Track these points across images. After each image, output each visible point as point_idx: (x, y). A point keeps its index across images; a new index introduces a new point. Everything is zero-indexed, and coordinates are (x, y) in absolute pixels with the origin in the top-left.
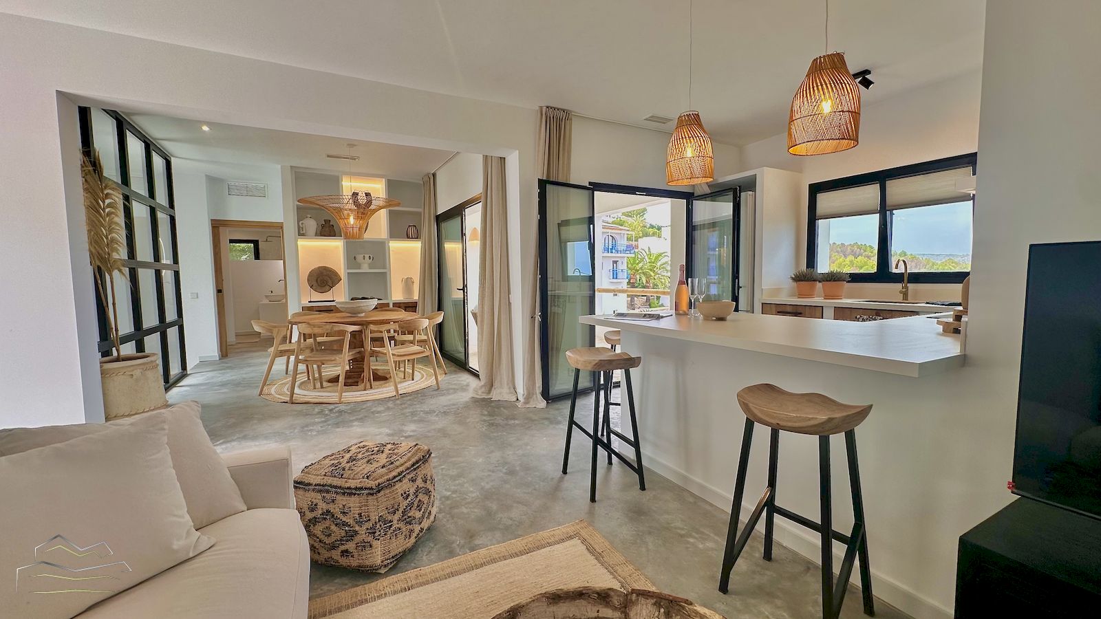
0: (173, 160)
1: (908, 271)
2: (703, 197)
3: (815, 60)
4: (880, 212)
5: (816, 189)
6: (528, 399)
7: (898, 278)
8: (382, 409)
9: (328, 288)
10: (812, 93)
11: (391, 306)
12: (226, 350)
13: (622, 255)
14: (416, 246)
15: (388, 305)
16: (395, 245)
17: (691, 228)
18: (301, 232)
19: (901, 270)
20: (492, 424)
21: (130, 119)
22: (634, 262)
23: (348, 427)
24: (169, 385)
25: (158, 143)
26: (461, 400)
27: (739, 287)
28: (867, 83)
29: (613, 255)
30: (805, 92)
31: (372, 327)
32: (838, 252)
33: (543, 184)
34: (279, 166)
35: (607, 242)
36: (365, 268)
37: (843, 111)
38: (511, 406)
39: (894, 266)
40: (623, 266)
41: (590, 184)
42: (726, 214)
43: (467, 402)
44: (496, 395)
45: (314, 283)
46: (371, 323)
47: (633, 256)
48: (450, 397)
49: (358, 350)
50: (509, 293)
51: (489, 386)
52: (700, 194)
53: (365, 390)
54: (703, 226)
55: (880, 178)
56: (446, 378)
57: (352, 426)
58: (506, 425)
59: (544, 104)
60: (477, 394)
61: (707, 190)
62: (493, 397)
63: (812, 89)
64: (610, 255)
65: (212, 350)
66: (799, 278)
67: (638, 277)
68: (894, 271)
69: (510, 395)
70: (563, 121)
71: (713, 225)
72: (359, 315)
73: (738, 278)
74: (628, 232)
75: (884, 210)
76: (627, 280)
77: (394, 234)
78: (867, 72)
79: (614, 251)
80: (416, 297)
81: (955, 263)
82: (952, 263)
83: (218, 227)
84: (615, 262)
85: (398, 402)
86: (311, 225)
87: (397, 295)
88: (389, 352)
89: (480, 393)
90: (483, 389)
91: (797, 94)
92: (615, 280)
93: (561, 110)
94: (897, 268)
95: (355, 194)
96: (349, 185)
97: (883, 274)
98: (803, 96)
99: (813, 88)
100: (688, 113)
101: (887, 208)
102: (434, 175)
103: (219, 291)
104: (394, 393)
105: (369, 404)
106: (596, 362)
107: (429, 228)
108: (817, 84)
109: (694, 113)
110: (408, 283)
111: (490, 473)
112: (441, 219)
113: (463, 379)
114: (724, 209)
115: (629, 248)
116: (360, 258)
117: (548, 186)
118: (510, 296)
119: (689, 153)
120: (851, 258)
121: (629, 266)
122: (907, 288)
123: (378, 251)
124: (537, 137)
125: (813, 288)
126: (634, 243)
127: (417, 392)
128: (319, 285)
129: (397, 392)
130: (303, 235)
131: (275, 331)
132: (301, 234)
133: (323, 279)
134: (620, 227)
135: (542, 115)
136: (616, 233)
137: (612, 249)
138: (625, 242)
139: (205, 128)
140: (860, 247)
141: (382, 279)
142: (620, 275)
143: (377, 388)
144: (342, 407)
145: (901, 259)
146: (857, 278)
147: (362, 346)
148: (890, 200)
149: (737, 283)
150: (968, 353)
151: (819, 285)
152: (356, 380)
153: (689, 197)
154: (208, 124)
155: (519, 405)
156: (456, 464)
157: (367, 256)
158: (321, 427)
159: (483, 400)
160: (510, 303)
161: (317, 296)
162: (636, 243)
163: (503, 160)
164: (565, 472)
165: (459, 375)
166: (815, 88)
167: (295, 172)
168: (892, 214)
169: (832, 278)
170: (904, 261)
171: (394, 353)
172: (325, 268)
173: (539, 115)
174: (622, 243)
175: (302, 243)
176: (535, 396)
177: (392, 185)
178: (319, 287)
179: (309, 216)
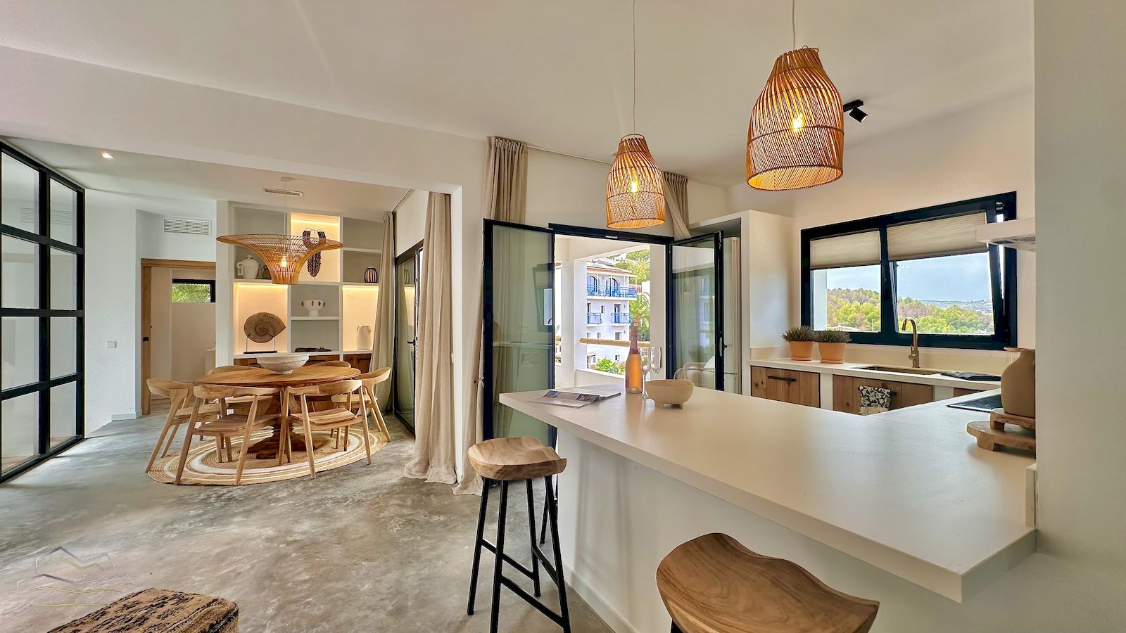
0: (88, 193)
1: (918, 333)
2: (684, 242)
3: (779, 59)
4: (881, 263)
5: (809, 236)
6: (466, 483)
7: (906, 340)
8: (284, 494)
9: (268, 337)
10: (775, 103)
11: (342, 359)
12: (149, 407)
13: (626, 299)
14: (373, 291)
15: (338, 357)
16: (349, 290)
17: (671, 277)
18: (239, 274)
19: (909, 330)
20: (409, 522)
21: (8, 142)
22: (637, 306)
23: (224, 525)
24: (45, 455)
25: (60, 172)
26: (388, 482)
27: (724, 346)
28: (859, 116)
29: (615, 298)
30: (765, 101)
31: (290, 389)
32: (843, 297)
33: (488, 225)
34: (216, 201)
35: (609, 285)
36: (314, 315)
37: (818, 126)
38: (445, 490)
39: (900, 326)
40: (625, 310)
41: (550, 225)
42: (709, 262)
43: (395, 485)
44: (431, 477)
45: (253, 332)
46: (289, 385)
47: (635, 299)
48: (379, 476)
49: (273, 416)
50: (451, 351)
51: (424, 464)
52: (680, 239)
53: (280, 465)
54: (684, 274)
55: (881, 224)
56: (388, 447)
57: (230, 523)
58: (428, 523)
59: (493, 135)
60: (411, 474)
61: (688, 235)
62: (429, 478)
63: (774, 98)
64: (612, 298)
65: (129, 407)
66: (792, 337)
67: (641, 321)
68: (901, 331)
69: (449, 476)
70: (517, 154)
71: (695, 273)
72: (285, 373)
73: (722, 335)
74: (630, 276)
75: (886, 261)
76: (630, 324)
77: (348, 278)
78: (859, 103)
79: (616, 294)
80: (371, 348)
81: (961, 310)
82: (957, 310)
83: (150, 267)
84: (617, 306)
85: (311, 484)
86: (251, 266)
87: (351, 345)
88: (306, 421)
89: (413, 473)
90: (417, 468)
91: (756, 105)
92: (617, 324)
93: (514, 141)
94: (904, 329)
95: (307, 234)
96: (298, 224)
97: (888, 334)
98: (763, 106)
99: (776, 94)
100: (630, 137)
101: (889, 259)
102: (394, 214)
103: (145, 339)
104: (308, 472)
105: (273, 487)
106: (500, 468)
107: (387, 272)
108: (780, 89)
109: (638, 137)
110: (364, 331)
111: (368, 612)
112: (398, 261)
113: (407, 448)
114: (706, 256)
115: (632, 292)
116: (308, 303)
117: (495, 228)
118: (452, 355)
119: (634, 187)
120: (856, 303)
121: (632, 309)
122: (917, 352)
123: (330, 298)
124: (485, 170)
125: (809, 349)
126: (636, 286)
127: (339, 470)
128: (257, 334)
129: (313, 470)
130: (241, 277)
131: (173, 393)
132: (239, 276)
133: (262, 327)
134: (623, 270)
135: (490, 146)
136: (619, 276)
137: (614, 292)
138: (628, 285)
139: (106, 156)
140: (865, 293)
141: (334, 327)
142: (622, 319)
143: (297, 462)
144: (237, 492)
145: (909, 318)
146: (858, 338)
147: (279, 411)
148: (892, 249)
149: (721, 342)
150: (1040, 527)
151: (816, 345)
152: (273, 451)
153: (668, 242)
154: (108, 151)
155: (455, 490)
156: (331, 594)
157: (316, 302)
158: (190, 525)
159: (416, 482)
160: (451, 364)
161: (255, 347)
162: (640, 286)
163: (447, 197)
164: (471, 612)
165: (404, 443)
166: (779, 95)
167: (235, 208)
168: (895, 266)
169: (830, 338)
170: (912, 321)
171: (311, 420)
172: (266, 315)
173: (488, 146)
174: (625, 286)
175: (240, 286)
176: (475, 479)
177: (347, 224)
178: (257, 337)
179: (250, 256)
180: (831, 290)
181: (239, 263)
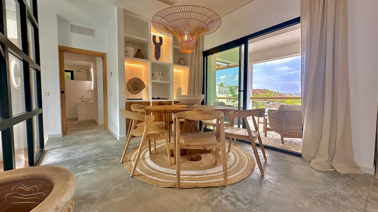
9: (138, 91)
11: (173, 103)
12: (66, 130)
18: (127, 54)
34: (116, 8)
36: (159, 80)
45: (131, 88)
77: (175, 61)
83: (63, 51)
86: (132, 51)
95: (154, 38)
103: (62, 92)
107: (198, 59)
110: (179, 90)
112: (205, 54)
116: (156, 74)
133: (135, 85)
140: (266, 90)
157: (161, 74)
161: (132, 96)
178: (133, 90)
179: (130, 45)
180: (256, 89)
181: (126, 48)
